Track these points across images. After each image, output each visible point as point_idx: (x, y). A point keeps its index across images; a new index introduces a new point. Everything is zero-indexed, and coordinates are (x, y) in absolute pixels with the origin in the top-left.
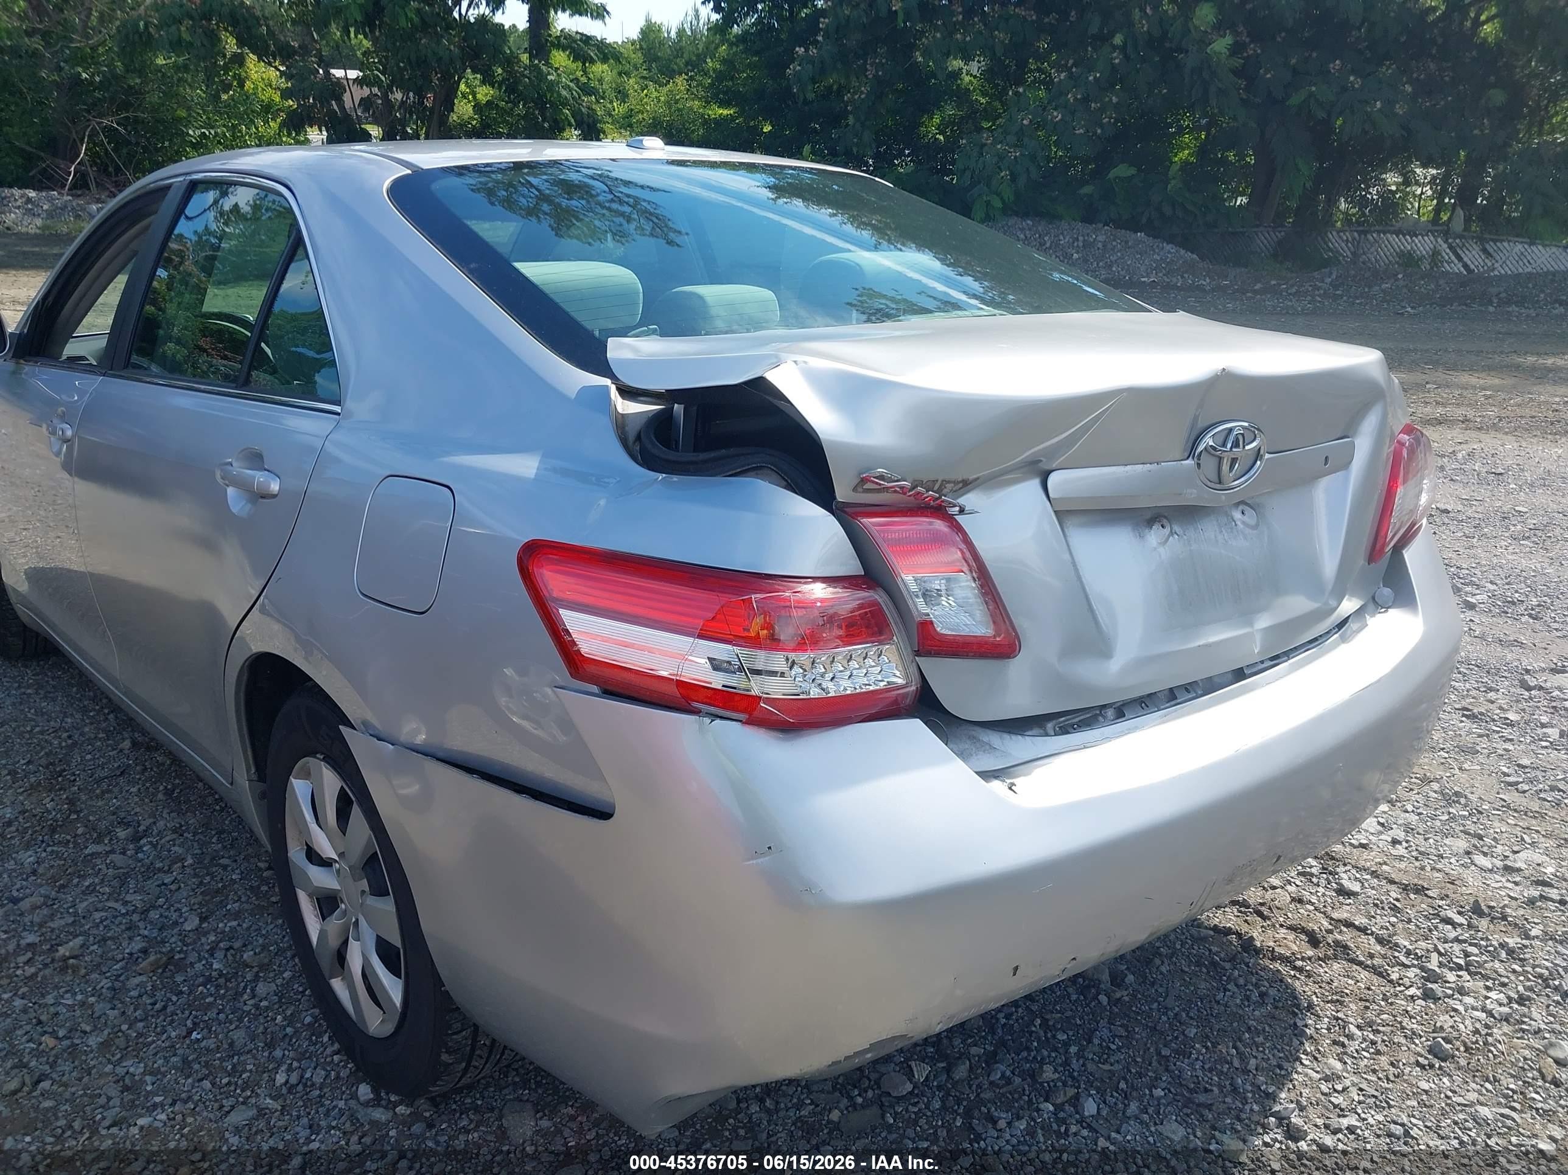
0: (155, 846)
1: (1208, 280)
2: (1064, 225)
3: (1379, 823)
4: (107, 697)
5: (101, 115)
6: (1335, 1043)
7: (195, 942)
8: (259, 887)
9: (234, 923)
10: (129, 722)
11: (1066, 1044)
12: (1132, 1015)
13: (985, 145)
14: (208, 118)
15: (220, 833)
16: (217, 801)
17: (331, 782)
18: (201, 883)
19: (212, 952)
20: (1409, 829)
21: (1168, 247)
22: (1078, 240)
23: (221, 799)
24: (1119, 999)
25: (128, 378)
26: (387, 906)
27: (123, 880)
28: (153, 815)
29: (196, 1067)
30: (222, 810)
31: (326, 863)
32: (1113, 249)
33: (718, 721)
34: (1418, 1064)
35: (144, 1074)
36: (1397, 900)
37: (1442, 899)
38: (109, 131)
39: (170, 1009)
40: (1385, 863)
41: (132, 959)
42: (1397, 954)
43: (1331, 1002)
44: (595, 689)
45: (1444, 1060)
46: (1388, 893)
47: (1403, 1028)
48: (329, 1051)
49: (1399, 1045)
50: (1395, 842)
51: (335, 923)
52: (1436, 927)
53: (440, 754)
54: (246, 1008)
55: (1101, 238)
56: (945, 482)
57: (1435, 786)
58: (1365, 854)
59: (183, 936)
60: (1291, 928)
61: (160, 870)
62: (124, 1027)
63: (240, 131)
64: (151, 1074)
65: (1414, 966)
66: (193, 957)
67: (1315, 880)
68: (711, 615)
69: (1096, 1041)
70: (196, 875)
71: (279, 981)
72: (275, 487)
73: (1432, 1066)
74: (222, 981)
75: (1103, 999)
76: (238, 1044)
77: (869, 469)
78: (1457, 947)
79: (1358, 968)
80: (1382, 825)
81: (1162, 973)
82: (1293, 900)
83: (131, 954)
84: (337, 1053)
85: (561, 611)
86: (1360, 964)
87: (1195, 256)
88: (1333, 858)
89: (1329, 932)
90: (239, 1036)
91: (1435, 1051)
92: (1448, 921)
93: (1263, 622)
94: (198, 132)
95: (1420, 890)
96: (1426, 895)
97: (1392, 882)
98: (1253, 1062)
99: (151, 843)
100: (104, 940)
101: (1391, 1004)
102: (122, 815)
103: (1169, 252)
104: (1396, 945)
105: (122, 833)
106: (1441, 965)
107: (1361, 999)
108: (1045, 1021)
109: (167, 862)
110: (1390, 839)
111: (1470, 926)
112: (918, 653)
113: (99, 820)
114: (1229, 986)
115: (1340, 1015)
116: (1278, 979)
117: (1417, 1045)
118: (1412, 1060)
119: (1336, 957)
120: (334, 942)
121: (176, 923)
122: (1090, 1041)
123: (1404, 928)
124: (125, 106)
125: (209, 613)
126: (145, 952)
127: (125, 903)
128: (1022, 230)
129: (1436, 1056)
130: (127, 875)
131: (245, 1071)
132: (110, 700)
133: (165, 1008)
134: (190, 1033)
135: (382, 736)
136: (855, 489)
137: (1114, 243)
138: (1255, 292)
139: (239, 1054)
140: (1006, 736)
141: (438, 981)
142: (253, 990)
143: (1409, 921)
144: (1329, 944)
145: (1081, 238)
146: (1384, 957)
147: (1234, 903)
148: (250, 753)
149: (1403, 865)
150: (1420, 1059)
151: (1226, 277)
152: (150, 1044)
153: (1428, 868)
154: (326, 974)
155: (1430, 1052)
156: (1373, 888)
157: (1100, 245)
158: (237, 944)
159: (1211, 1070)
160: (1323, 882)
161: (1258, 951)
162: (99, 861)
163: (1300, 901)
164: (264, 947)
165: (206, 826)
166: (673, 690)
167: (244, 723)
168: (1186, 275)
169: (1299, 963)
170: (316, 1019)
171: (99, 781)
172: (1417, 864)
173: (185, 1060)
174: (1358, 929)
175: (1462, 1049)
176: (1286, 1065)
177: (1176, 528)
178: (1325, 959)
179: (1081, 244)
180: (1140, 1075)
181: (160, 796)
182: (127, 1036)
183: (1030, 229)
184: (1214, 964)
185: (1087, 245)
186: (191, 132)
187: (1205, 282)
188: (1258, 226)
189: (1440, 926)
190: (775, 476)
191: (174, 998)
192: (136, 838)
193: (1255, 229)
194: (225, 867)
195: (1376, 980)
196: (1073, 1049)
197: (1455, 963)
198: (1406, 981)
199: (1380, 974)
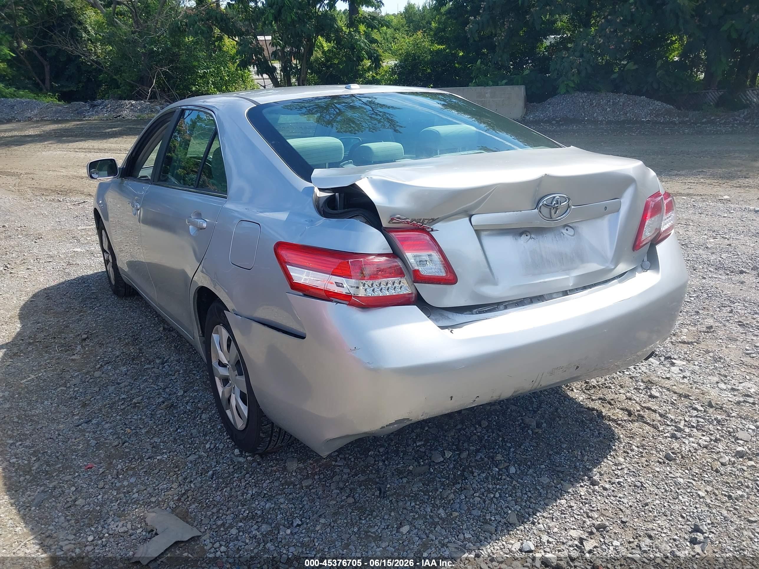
0: (169, 366)
1: (677, 118)
2: (603, 94)
3: (680, 369)
4: (155, 311)
5: (162, 66)
6: (624, 452)
7: (181, 400)
8: (206, 381)
9: (196, 394)
10: (163, 321)
11: (510, 448)
12: (541, 438)
13: (564, 58)
14: (207, 65)
15: (193, 362)
16: (194, 350)
17: (225, 334)
18: (185, 380)
19: (187, 403)
20: (693, 372)
21: (657, 103)
22: (610, 101)
23: (195, 350)
24: (537, 432)
25: (159, 185)
26: (242, 379)
27: (157, 377)
28: (169, 355)
29: (179, 441)
30: (195, 353)
31: (224, 366)
32: (628, 106)
33: (339, 304)
34: (658, 462)
35: (160, 442)
36: (675, 400)
37: (696, 400)
38: (165, 73)
39: (171, 422)
40: (675, 385)
41: (159, 404)
42: (666, 420)
43: (629, 437)
44: (301, 294)
45: (670, 461)
46: (672, 397)
47: (656, 448)
48: (225, 438)
49: (652, 454)
50: (684, 377)
51: (227, 388)
52: (689, 411)
53: (256, 320)
54: (198, 423)
55: (622, 100)
56: (424, 220)
57: (711, 354)
58: (667, 381)
59: (177, 398)
60: (622, 409)
61: (170, 375)
62: (154, 427)
63: (221, 70)
64: (163, 442)
65: (673, 426)
66: (180, 405)
67: (640, 391)
68: (335, 267)
69: (522, 447)
70: (184, 377)
71: (210, 414)
72: (205, 225)
73: (664, 463)
74: (190, 413)
75: (530, 432)
76: (194, 435)
77: (395, 215)
78: (694, 420)
79: (646, 425)
80: (681, 370)
81: (559, 424)
82: (627, 398)
83: (158, 403)
84: (229, 439)
85: (288, 266)
86: (648, 423)
87: (671, 106)
88: (652, 383)
89: (638, 411)
90: (194, 431)
91: (668, 457)
92: (695, 409)
93: (576, 273)
94: (202, 71)
95: (687, 396)
96: (689, 399)
97: (675, 393)
98: (586, 457)
99: (168, 365)
100: (149, 398)
101: (655, 439)
102: (158, 355)
103: (658, 105)
104: (667, 417)
105: (158, 361)
106: (685, 425)
107: (643, 437)
108: (503, 439)
109: (174, 372)
110: (682, 376)
111: (705, 411)
112: (415, 282)
113: (150, 356)
114: (586, 430)
115: (630, 442)
116: (609, 428)
117: (660, 454)
118: (657, 460)
119: (637, 421)
120: (227, 396)
121: (175, 393)
122: (520, 447)
123: (674, 411)
124: (172, 61)
125: (184, 273)
126: (163, 402)
127: (158, 386)
128: (582, 98)
129: (667, 459)
130: (159, 376)
131: (196, 443)
132: (156, 313)
133: (169, 421)
134: (177, 430)
135: (238, 314)
136: (389, 222)
137: (629, 102)
138: (703, 123)
139: (194, 438)
140: (455, 314)
141: (258, 406)
142: (200, 417)
143: (678, 408)
144: (635, 415)
145: (612, 101)
146: (659, 421)
147: (600, 399)
148: (199, 326)
149: (683, 386)
150: (660, 460)
151: (687, 117)
152: (163, 433)
153: (694, 388)
154: (225, 408)
155: (665, 457)
156: (666, 395)
157: (621, 104)
158: (196, 401)
159: (567, 460)
160: (644, 392)
161: (603, 417)
162: (149, 371)
163: (630, 399)
164: (206, 402)
165: (189, 359)
166: (323, 293)
167: (197, 314)
168: (666, 116)
169: (619, 422)
170: (222, 427)
171: (150, 342)
172: (690, 386)
173: (175, 439)
174: (653, 411)
175: (680, 457)
176: (600, 459)
177: (533, 236)
178: (632, 421)
179: (611, 103)
180: (538, 460)
181: (173, 348)
182: (155, 431)
183: (586, 97)
184: (583, 421)
185: (614, 103)
186: (199, 71)
187: (676, 119)
188: (708, 89)
189: (691, 411)
190: (363, 218)
191: (173, 418)
192: (163, 363)
193: (707, 91)
194: (194, 374)
195: (652, 430)
196: (512, 450)
197: (692, 425)
198: (666, 431)
199: (655, 428)
